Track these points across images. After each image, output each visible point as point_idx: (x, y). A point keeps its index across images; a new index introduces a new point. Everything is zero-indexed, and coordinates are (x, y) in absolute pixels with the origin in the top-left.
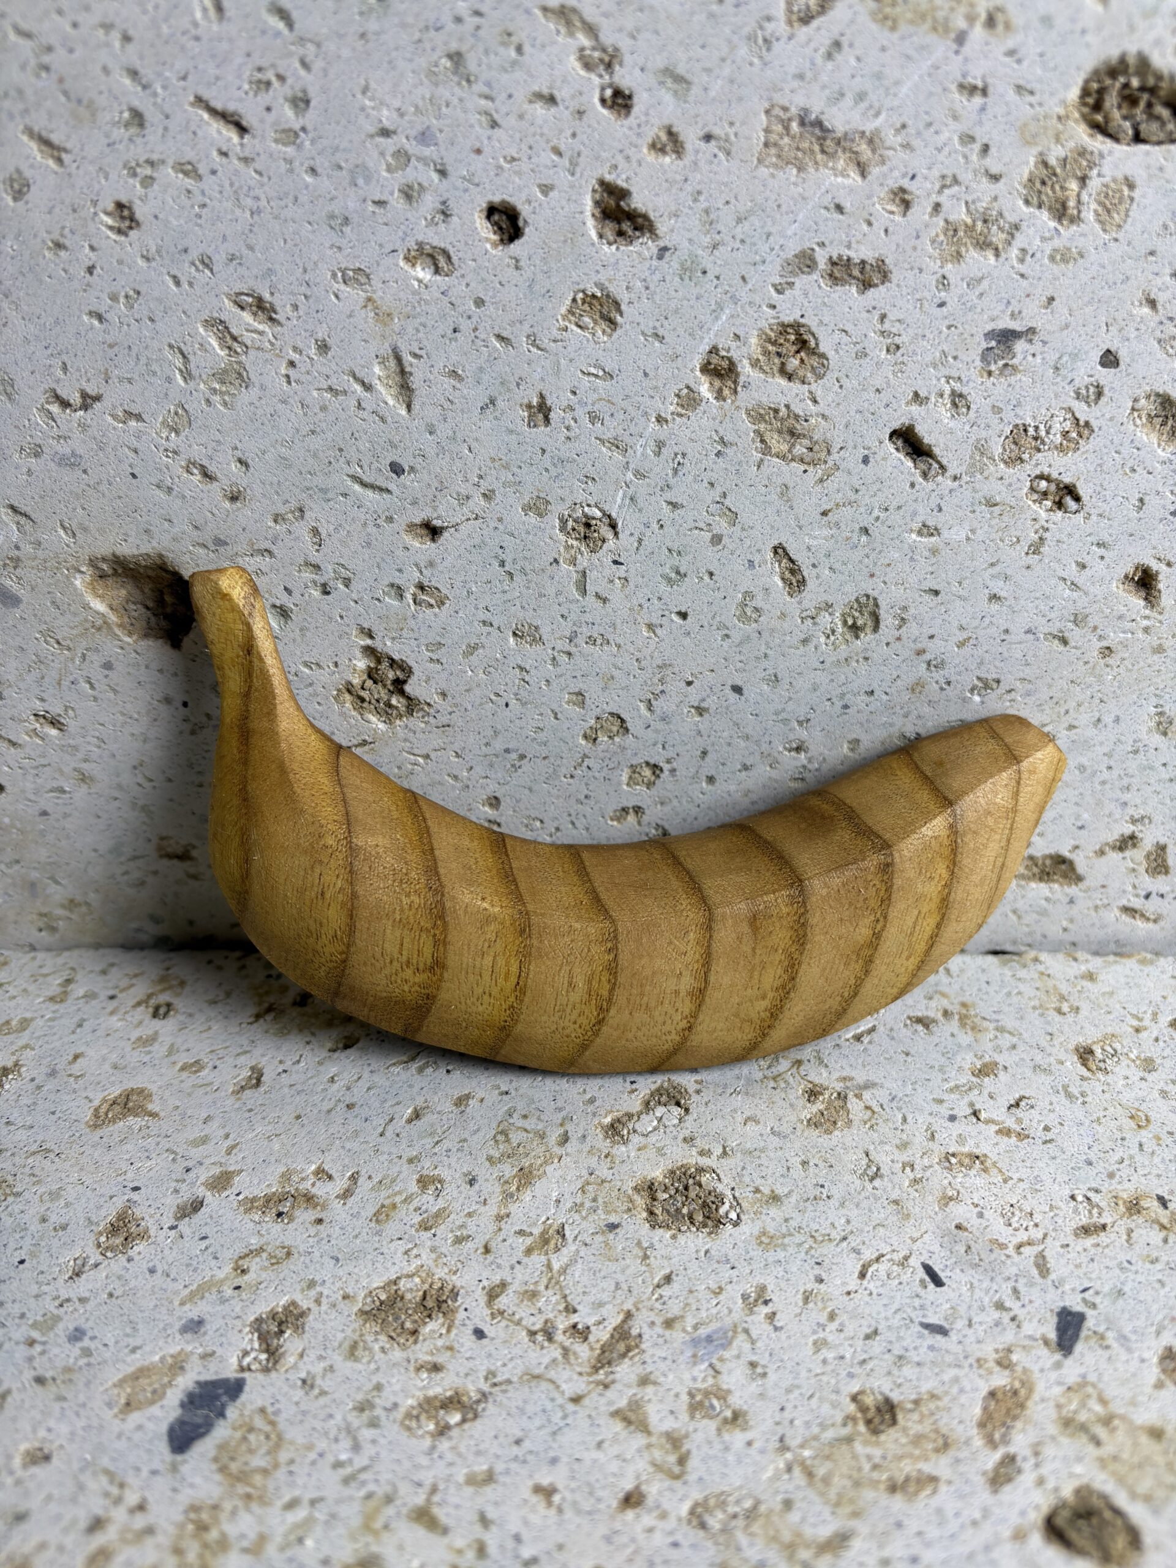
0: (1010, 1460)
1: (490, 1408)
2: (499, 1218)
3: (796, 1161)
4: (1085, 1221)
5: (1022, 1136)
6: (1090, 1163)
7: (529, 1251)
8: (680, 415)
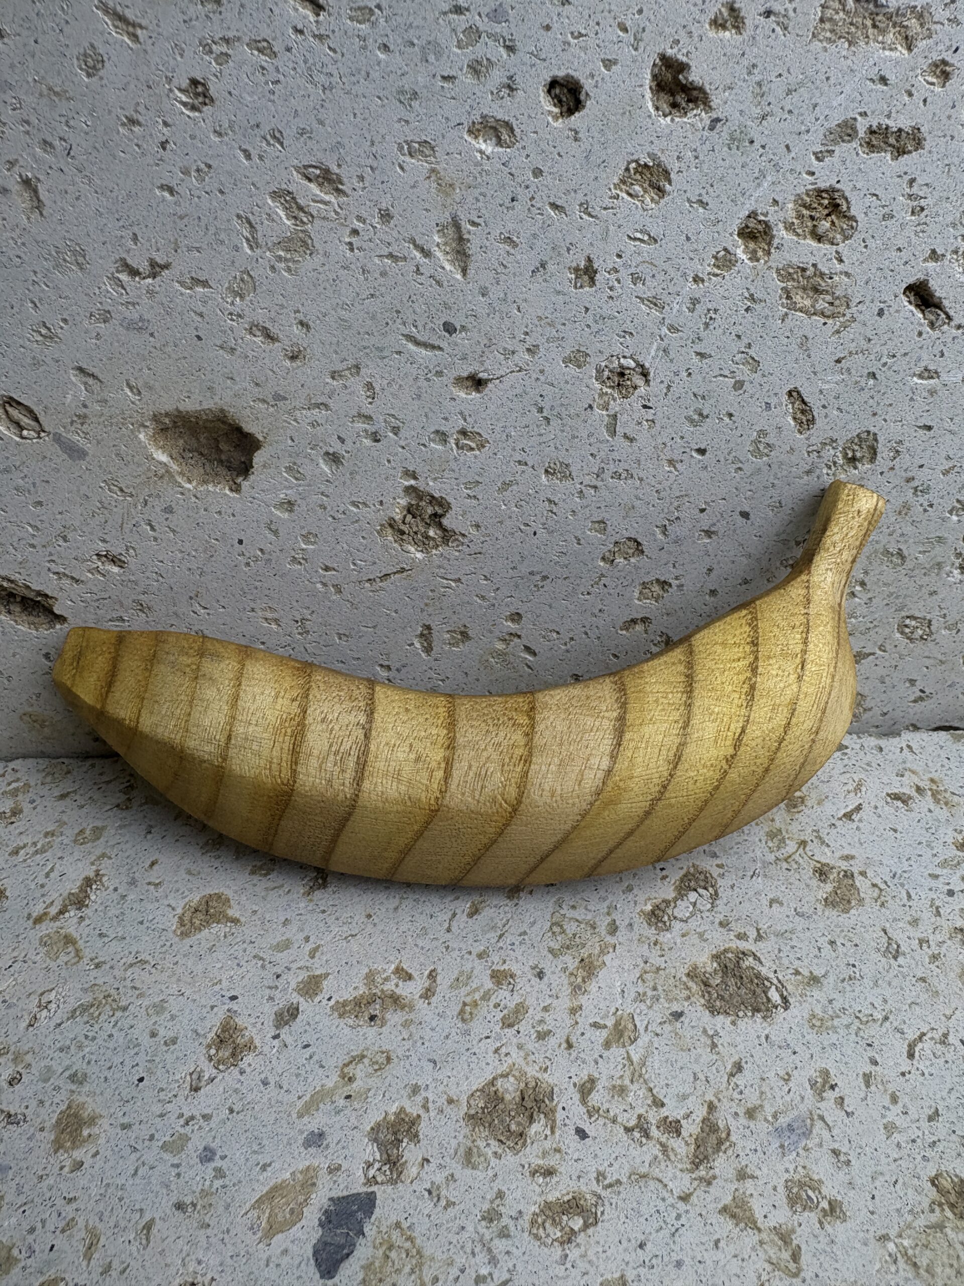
8: (716, 275)
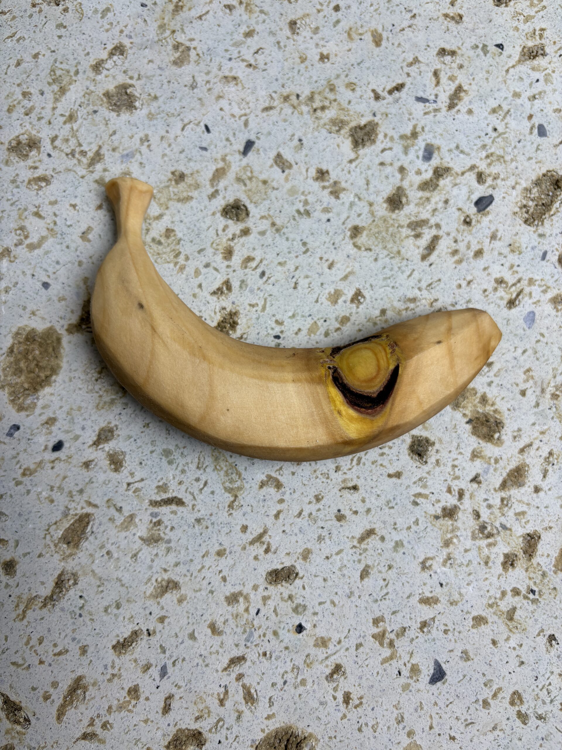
0: (217, 191)
1: (55, 181)
2: (54, 109)
3: (165, 81)
4: (267, 105)
5: (255, 68)
6: (277, 80)
7: (65, 123)
